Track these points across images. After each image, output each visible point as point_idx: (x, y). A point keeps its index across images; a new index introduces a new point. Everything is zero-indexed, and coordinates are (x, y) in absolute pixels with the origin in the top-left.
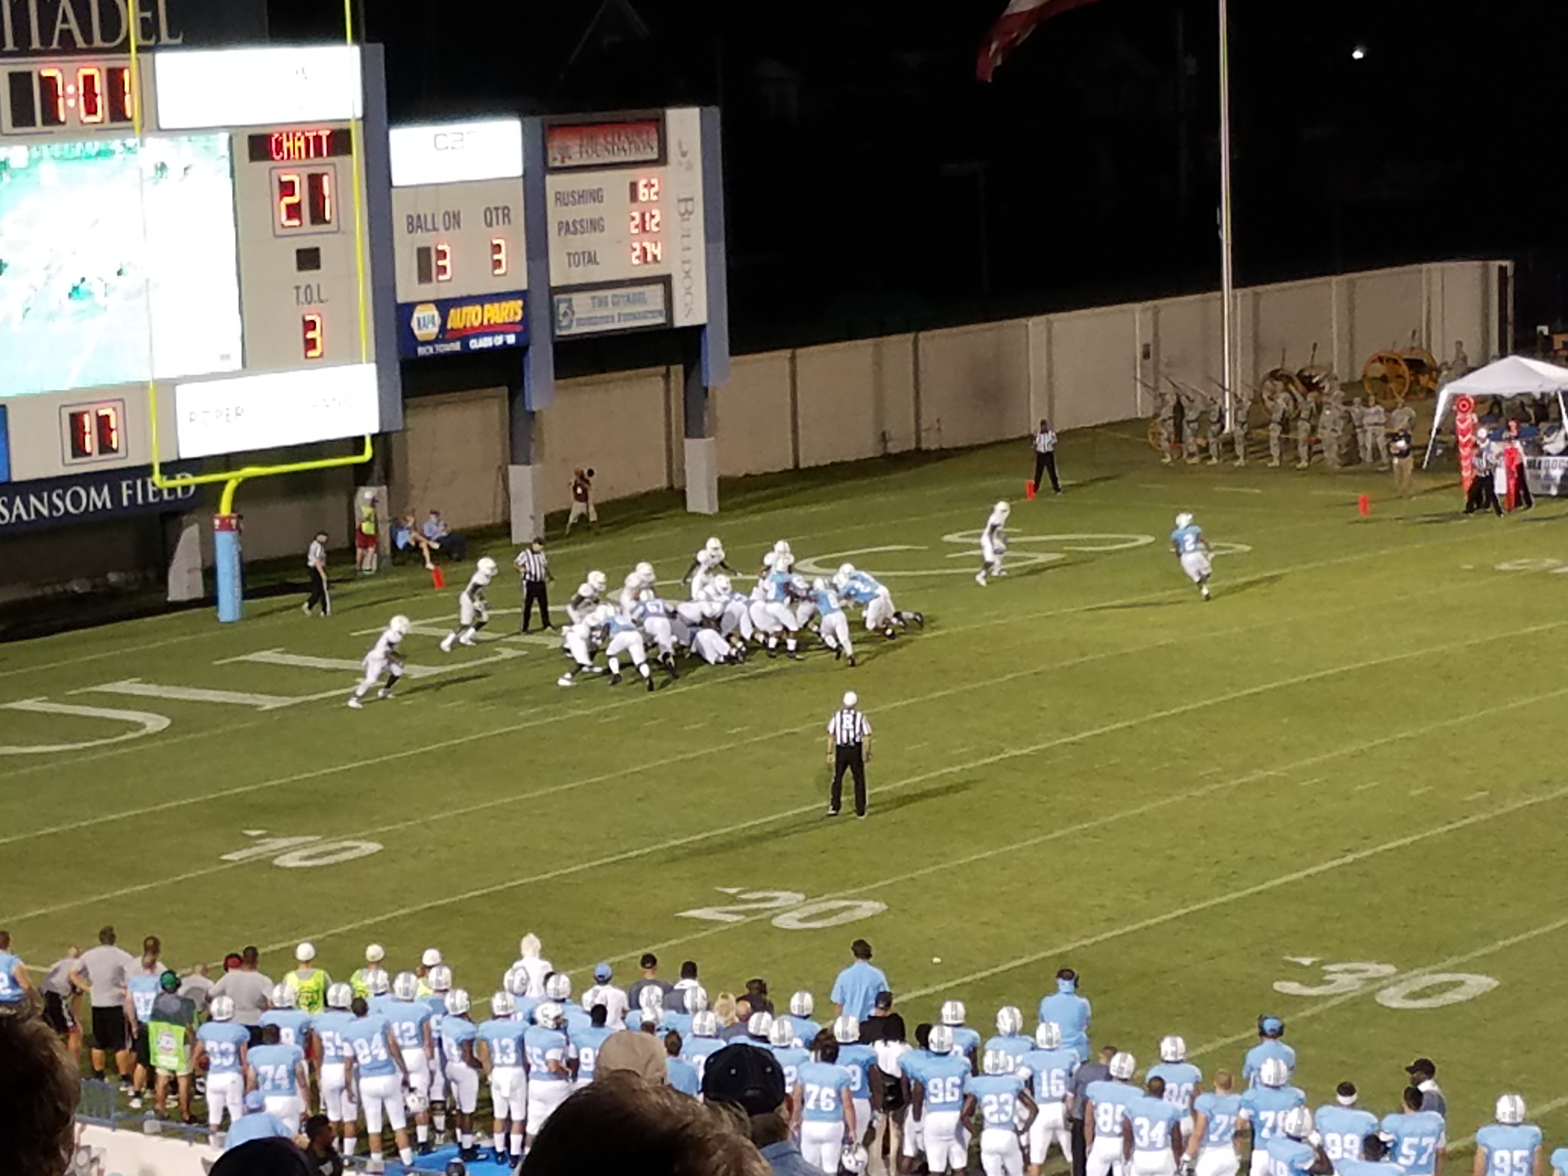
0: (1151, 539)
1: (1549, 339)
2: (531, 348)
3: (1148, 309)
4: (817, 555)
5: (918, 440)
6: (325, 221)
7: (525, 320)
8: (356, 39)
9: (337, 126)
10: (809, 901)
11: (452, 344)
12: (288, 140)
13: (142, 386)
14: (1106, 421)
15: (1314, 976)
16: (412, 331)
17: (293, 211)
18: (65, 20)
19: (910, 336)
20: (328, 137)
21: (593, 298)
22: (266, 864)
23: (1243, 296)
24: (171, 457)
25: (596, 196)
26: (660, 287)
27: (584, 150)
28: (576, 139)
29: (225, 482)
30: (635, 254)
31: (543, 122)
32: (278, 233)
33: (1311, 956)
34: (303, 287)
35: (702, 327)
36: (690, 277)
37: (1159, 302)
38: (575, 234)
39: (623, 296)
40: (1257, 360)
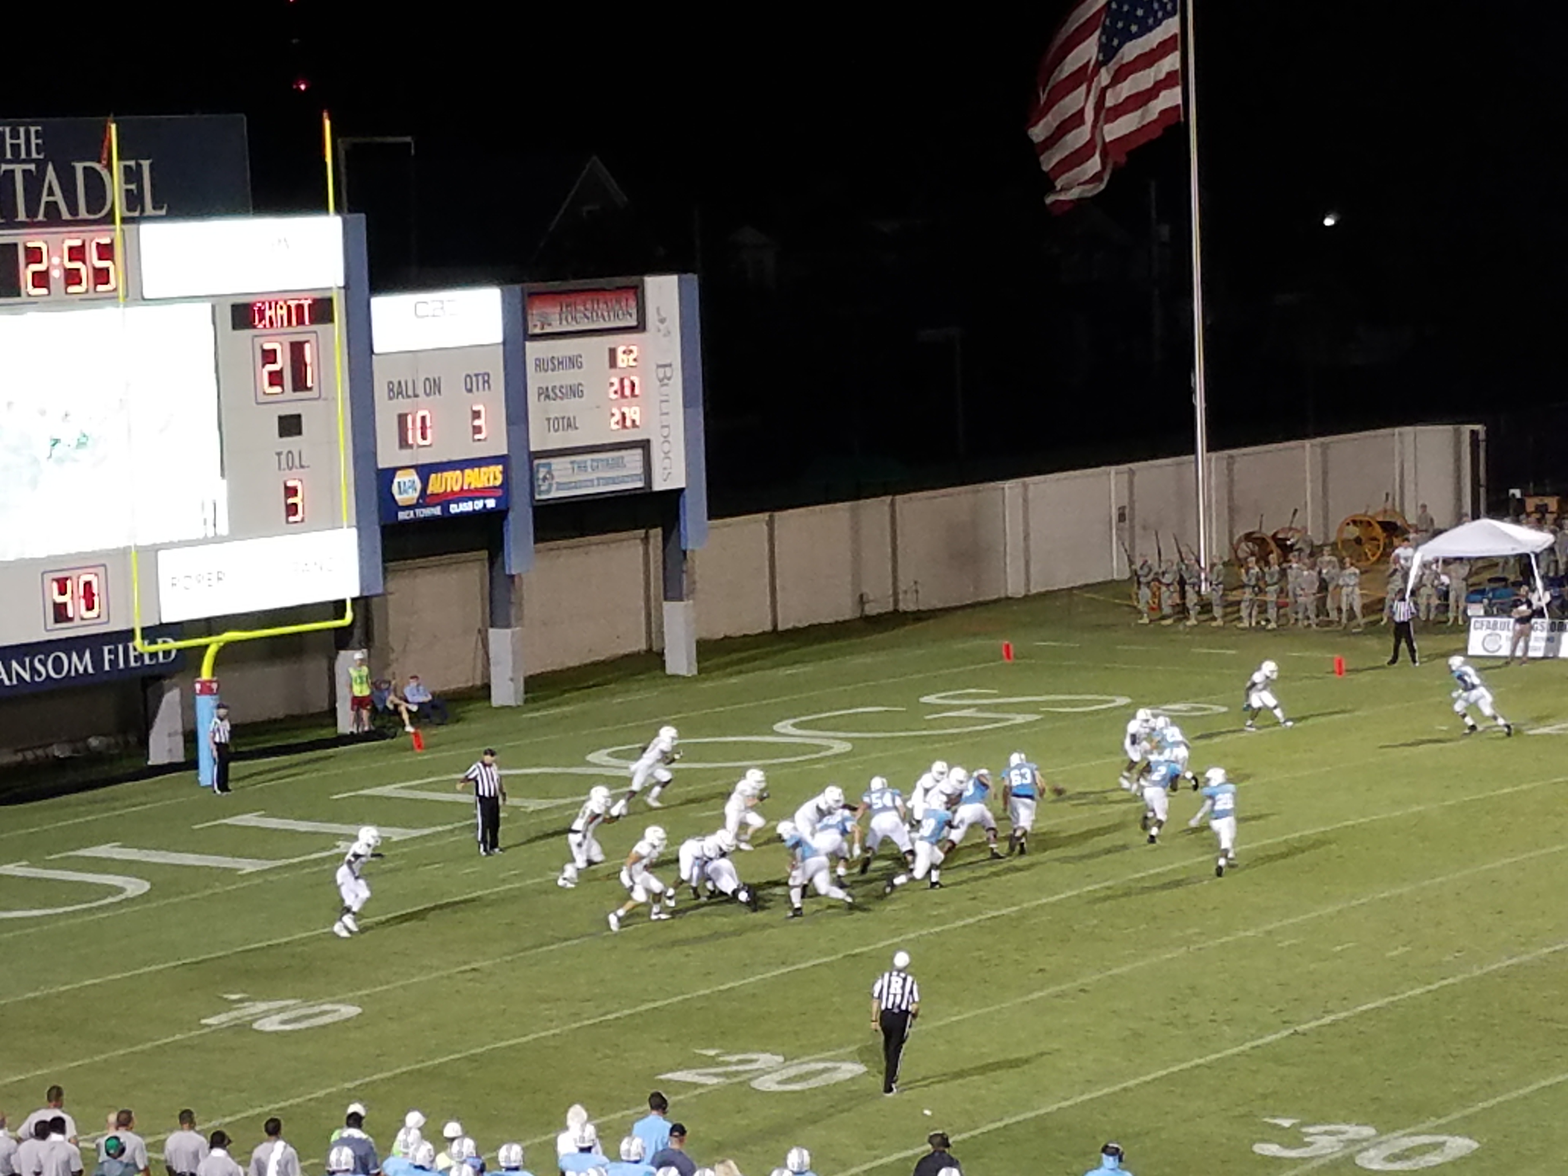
0: (1128, 700)
1: (1521, 502)
2: (510, 512)
3: (1122, 473)
4: (795, 717)
5: (896, 602)
6: (307, 389)
7: (506, 484)
8: (338, 210)
9: (318, 295)
10: (788, 1063)
12: (270, 308)
13: (125, 552)
14: (1080, 583)
15: (1293, 1138)
16: (392, 495)
17: (276, 378)
18: (51, 192)
19: (888, 499)
20: (310, 306)
21: (572, 463)
22: (243, 1028)
23: (1217, 459)
24: (153, 622)
25: (574, 362)
26: (639, 451)
27: (564, 316)
28: (555, 306)
29: (207, 646)
30: (614, 419)
31: (522, 290)
32: (260, 400)
33: (1291, 1118)
34: (285, 453)
35: (681, 490)
36: (668, 442)
37: (1134, 466)
38: (555, 399)
39: (602, 460)
40: (1231, 522)
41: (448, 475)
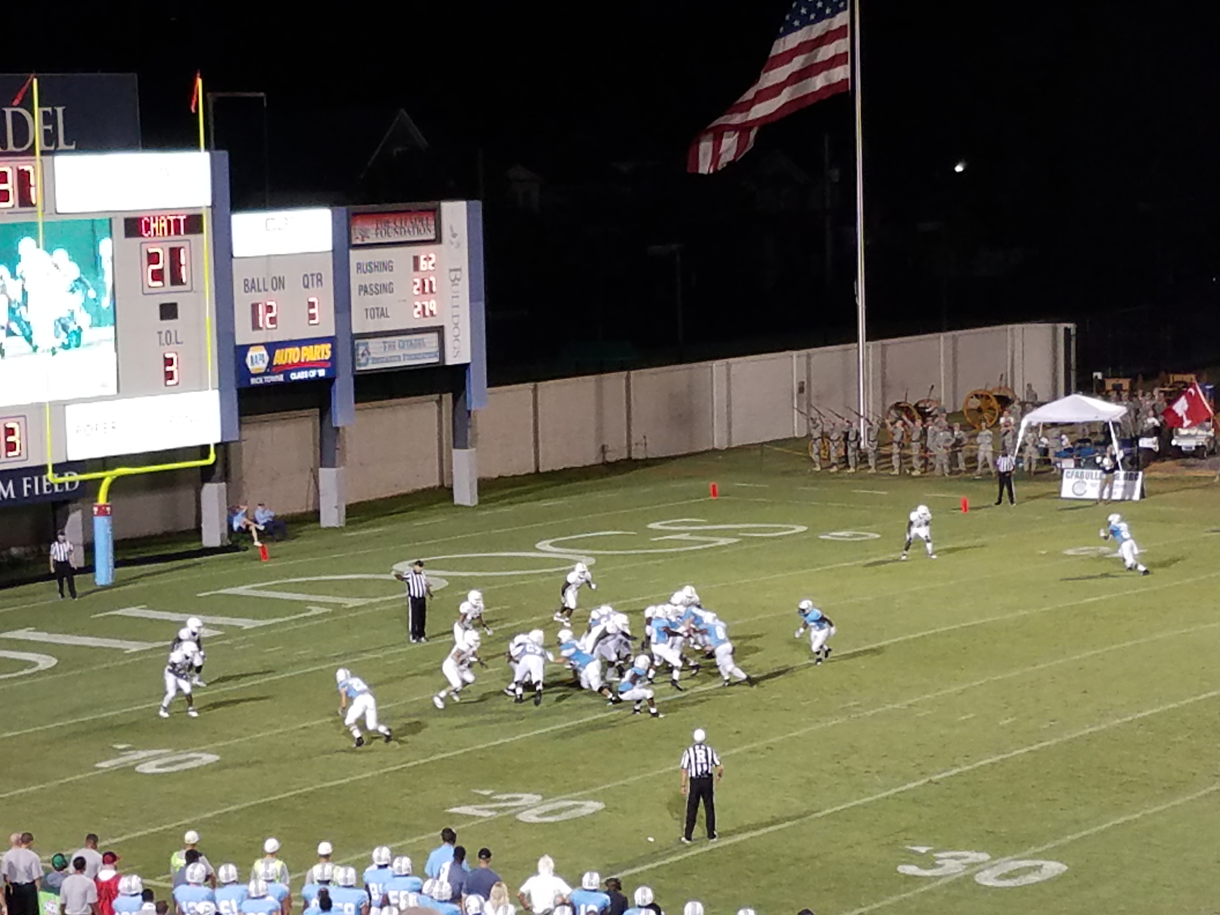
0: (805, 528)
1: (1102, 383)
2: (337, 380)
3: (802, 356)
4: (554, 538)
5: (629, 452)
6: (182, 283)
7: (333, 359)
8: (207, 148)
9: (192, 212)
10: (545, 801)
11: (277, 377)
12: (154, 222)
13: (40, 406)
14: (769, 439)
15: (928, 861)
16: (246, 365)
17: (158, 275)
19: (625, 373)
20: (185, 220)
21: (385, 342)
22: (129, 770)
23: (874, 347)
24: (62, 460)
25: (386, 266)
26: (435, 334)
27: (379, 231)
28: (373, 223)
29: (102, 479)
30: (416, 310)
31: (348, 211)
32: (145, 292)
33: (926, 846)
34: (164, 333)
35: (467, 365)
36: (457, 328)
37: (811, 351)
38: (371, 294)
39: (407, 341)
40: (884, 395)
41: (290, 350)
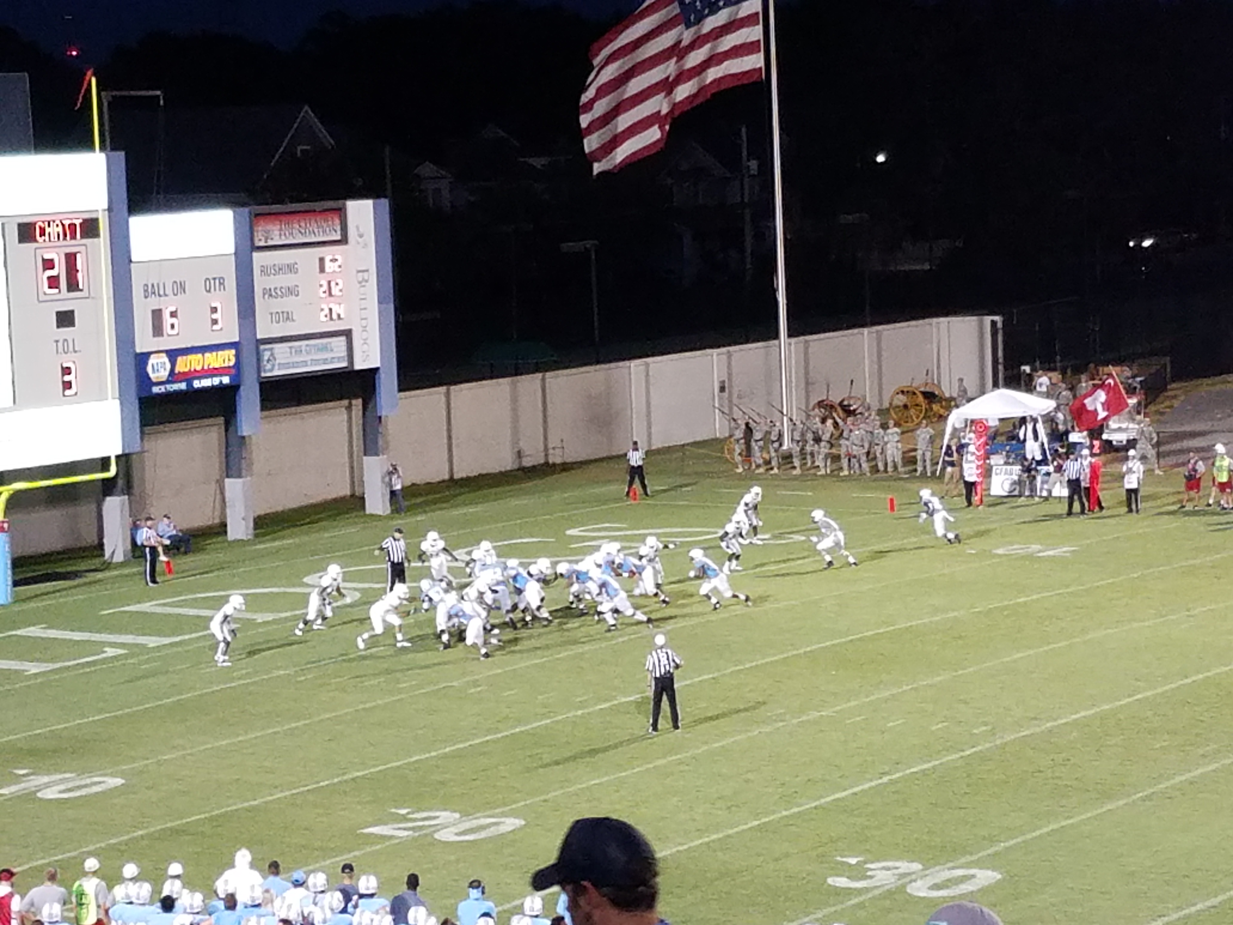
2: (242, 388)
3: (723, 354)
6: (79, 290)
7: (238, 365)
8: (103, 148)
9: (87, 216)
10: (464, 819)
11: (179, 384)
12: (49, 226)
14: (691, 440)
15: (858, 872)
16: (148, 375)
17: (53, 282)
19: (539, 375)
20: (81, 224)
21: (291, 348)
22: (30, 796)
23: (796, 343)
25: (291, 268)
26: (343, 339)
27: (283, 233)
28: (275, 225)
30: (323, 314)
31: (250, 212)
32: (41, 299)
33: (857, 857)
34: (61, 340)
35: (376, 370)
36: (365, 331)
37: (732, 349)
38: (276, 298)
39: (314, 346)
40: (807, 392)
41: (192, 357)
